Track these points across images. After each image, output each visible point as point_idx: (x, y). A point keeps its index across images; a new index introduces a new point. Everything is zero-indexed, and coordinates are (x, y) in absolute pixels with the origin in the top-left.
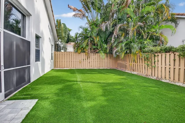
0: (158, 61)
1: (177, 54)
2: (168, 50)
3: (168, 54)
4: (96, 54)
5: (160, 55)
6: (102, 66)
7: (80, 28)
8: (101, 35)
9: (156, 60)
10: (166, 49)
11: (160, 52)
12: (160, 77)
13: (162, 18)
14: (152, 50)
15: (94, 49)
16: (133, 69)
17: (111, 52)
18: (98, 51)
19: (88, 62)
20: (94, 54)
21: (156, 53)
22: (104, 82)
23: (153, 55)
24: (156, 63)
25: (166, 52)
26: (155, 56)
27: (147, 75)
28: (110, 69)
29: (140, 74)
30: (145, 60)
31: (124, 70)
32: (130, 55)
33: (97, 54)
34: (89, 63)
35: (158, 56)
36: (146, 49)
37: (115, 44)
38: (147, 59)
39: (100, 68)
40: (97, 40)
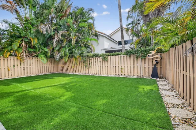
0: (92, 63)
1: (101, 58)
2: (96, 56)
3: (96, 58)
4: (32, 58)
5: (92, 58)
6: (41, 72)
7: (4, 22)
8: (38, 37)
9: (91, 62)
10: (95, 55)
11: (92, 57)
12: (93, 73)
13: (91, 34)
14: (88, 55)
15: (30, 52)
16: (75, 71)
17: (52, 57)
18: (35, 54)
19: (22, 68)
20: (30, 58)
21: (90, 57)
22: (59, 84)
23: (88, 59)
24: (91, 64)
25: (96, 57)
26: (89, 59)
27: (86, 74)
28: (52, 74)
29: (81, 73)
30: (83, 63)
31: (66, 72)
32: (71, 59)
33: (34, 58)
34: (24, 69)
35: (91, 59)
36: (84, 55)
37: (57, 49)
38: (85, 62)
39: (40, 74)
40: (35, 42)
